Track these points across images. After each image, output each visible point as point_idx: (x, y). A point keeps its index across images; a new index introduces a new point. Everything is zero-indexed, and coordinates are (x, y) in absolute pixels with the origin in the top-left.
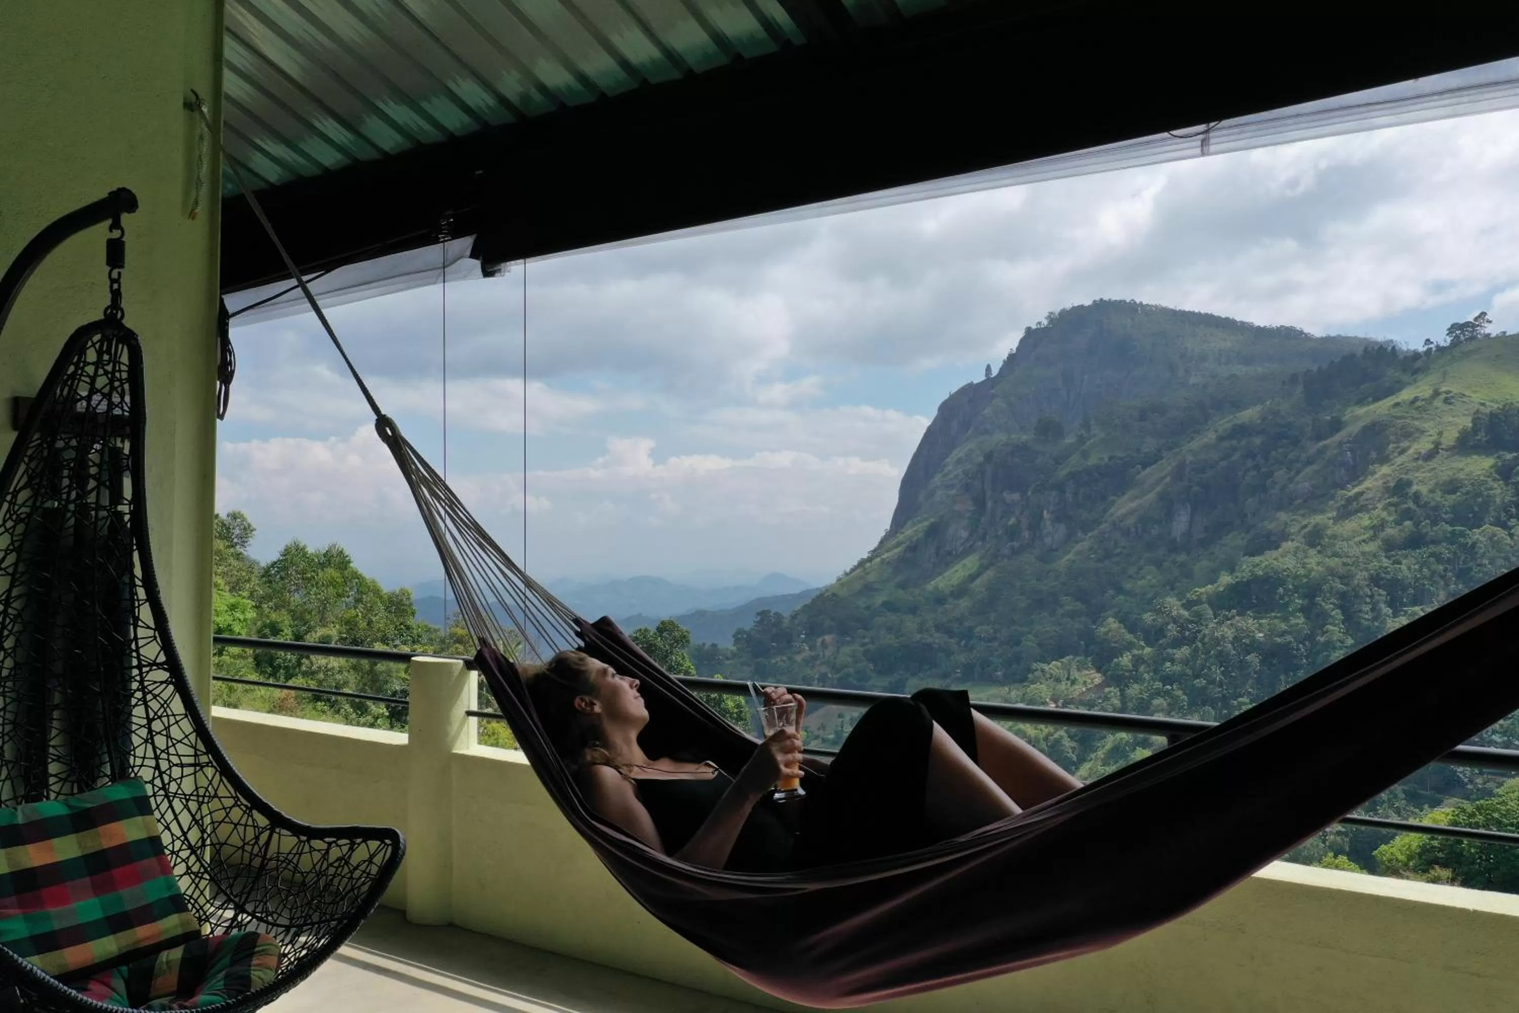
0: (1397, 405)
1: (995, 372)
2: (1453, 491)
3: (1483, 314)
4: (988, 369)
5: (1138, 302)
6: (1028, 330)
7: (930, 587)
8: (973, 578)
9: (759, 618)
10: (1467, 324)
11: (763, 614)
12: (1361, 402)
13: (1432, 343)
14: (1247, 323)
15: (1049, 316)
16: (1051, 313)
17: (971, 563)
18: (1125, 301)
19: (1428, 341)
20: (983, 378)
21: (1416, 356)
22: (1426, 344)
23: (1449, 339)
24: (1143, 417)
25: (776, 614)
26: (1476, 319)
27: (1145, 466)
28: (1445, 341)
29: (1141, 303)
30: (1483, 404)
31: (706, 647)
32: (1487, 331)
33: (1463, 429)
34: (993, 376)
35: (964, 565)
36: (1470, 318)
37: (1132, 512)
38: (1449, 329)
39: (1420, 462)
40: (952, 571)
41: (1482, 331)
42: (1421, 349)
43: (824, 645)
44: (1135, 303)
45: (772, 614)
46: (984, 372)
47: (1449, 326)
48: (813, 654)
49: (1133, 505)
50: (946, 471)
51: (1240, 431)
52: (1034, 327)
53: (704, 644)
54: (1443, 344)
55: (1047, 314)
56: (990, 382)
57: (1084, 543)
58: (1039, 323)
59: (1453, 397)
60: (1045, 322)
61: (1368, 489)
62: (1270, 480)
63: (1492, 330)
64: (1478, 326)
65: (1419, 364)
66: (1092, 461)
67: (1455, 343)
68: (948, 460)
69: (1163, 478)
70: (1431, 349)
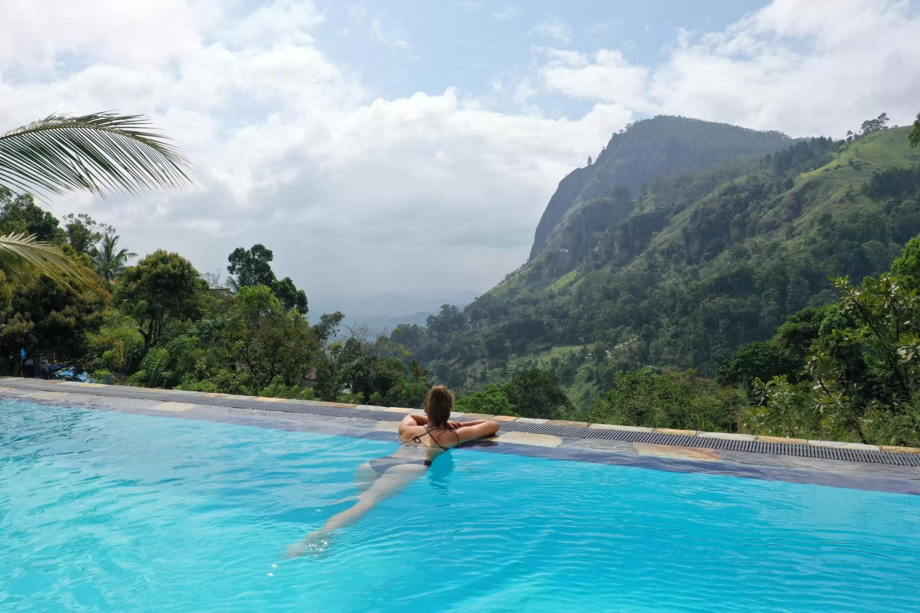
0: (827, 170)
1: (594, 162)
2: (855, 221)
3: (884, 114)
4: (590, 159)
5: (682, 117)
6: (615, 135)
7: (547, 289)
8: (571, 283)
9: (442, 309)
10: (874, 121)
11: (445, 307)
12: (806, 170)
13: (852, 133)
14: (750, 130)
15: (628, 126)
16: (628, 124)
17: (572, 275)
18: (674, 116)
19: (849, 132)
20: (586, 165)
21: (842, 142)
22: (848, 134)
23: (862, 132)
24: (678, 185)
25: (453, 306)
26: (879, 118)
27: (676, 213)
28: (860, 132)
29: (684, 117)
30: (879, 169)
31: (410, 326)
32: (886, 125)
33: (865, 183)
34: (592, 164)
35: (568, 276)
36: (876, 118)
37: (666, 240)
38: (863, 125)
39: (837, 204)
40: (560, 280)
41: (883, 126)
42: (845, 138)
43: (481, 325)
44: (681, 117)
45: (450, 307)
46: (587, 162)
47: (863, 123)
48: (475, 330)
49: (668, 236)
50: (562, 222)
51: (733, 190)
52: (618, 133)
53: (409, 325)
54: (858, 134)
55: (626, 125)
56: (590, 167)
57: (637, 261)
58: (621, 131)
59: (861, 165)
60: (625, 130)
61: (804, 221)
62: (748, 218)
63: (889, 124)
64: (880, 122)
65: (843, 146)
66: (646, 211)
67: (866, 134)
68: (564, 216)
69: (686, 220)
70: (851, 137)
